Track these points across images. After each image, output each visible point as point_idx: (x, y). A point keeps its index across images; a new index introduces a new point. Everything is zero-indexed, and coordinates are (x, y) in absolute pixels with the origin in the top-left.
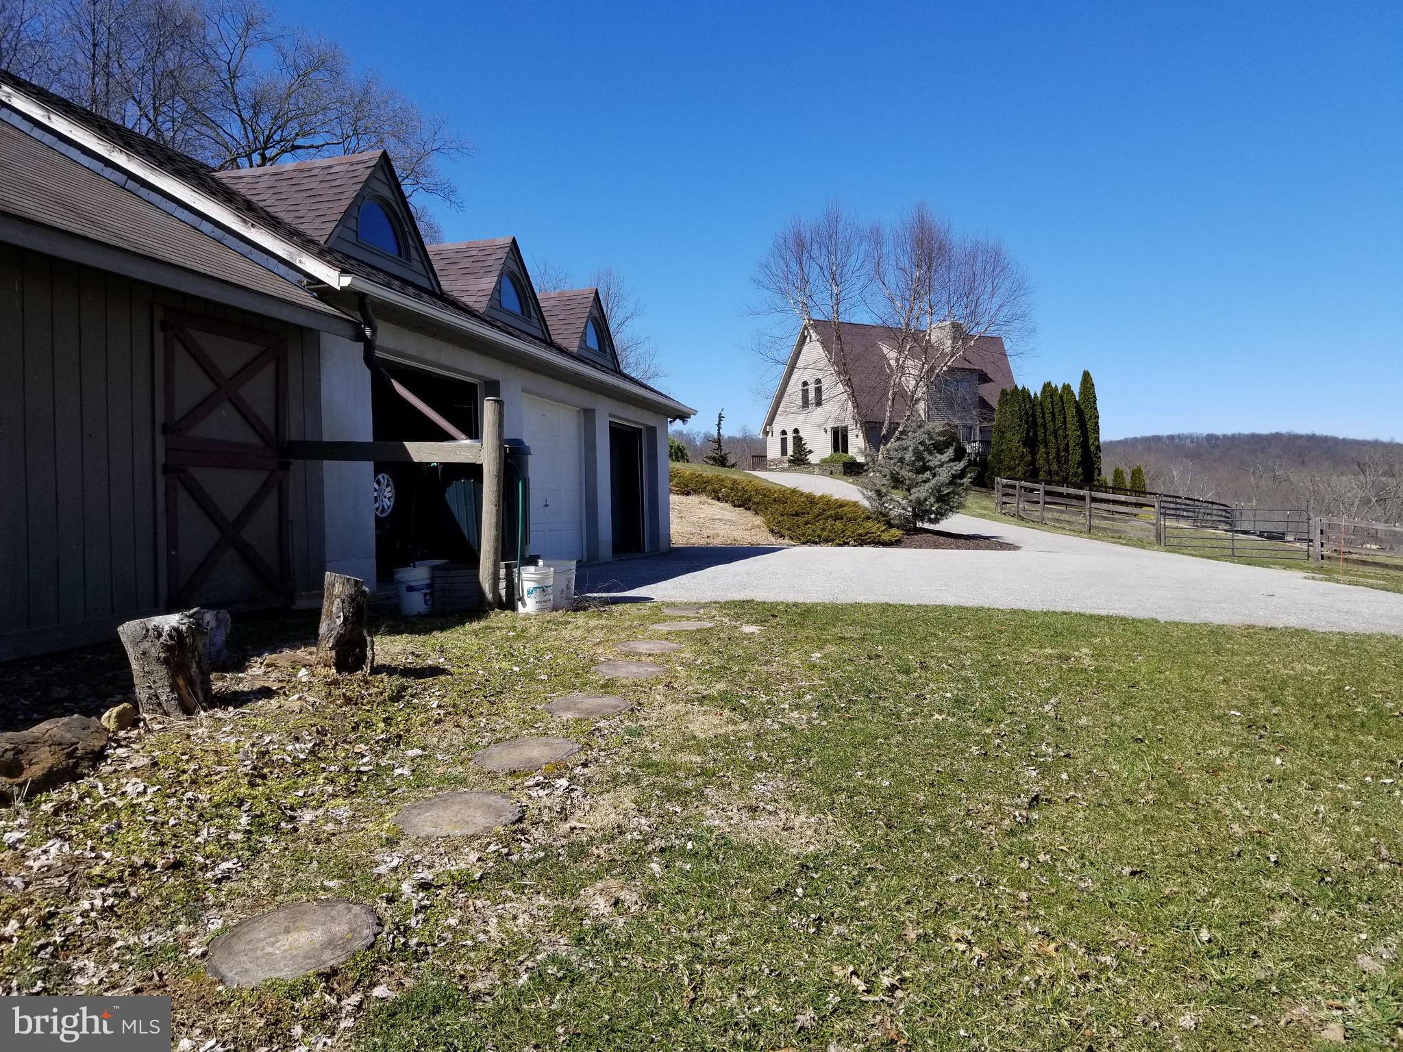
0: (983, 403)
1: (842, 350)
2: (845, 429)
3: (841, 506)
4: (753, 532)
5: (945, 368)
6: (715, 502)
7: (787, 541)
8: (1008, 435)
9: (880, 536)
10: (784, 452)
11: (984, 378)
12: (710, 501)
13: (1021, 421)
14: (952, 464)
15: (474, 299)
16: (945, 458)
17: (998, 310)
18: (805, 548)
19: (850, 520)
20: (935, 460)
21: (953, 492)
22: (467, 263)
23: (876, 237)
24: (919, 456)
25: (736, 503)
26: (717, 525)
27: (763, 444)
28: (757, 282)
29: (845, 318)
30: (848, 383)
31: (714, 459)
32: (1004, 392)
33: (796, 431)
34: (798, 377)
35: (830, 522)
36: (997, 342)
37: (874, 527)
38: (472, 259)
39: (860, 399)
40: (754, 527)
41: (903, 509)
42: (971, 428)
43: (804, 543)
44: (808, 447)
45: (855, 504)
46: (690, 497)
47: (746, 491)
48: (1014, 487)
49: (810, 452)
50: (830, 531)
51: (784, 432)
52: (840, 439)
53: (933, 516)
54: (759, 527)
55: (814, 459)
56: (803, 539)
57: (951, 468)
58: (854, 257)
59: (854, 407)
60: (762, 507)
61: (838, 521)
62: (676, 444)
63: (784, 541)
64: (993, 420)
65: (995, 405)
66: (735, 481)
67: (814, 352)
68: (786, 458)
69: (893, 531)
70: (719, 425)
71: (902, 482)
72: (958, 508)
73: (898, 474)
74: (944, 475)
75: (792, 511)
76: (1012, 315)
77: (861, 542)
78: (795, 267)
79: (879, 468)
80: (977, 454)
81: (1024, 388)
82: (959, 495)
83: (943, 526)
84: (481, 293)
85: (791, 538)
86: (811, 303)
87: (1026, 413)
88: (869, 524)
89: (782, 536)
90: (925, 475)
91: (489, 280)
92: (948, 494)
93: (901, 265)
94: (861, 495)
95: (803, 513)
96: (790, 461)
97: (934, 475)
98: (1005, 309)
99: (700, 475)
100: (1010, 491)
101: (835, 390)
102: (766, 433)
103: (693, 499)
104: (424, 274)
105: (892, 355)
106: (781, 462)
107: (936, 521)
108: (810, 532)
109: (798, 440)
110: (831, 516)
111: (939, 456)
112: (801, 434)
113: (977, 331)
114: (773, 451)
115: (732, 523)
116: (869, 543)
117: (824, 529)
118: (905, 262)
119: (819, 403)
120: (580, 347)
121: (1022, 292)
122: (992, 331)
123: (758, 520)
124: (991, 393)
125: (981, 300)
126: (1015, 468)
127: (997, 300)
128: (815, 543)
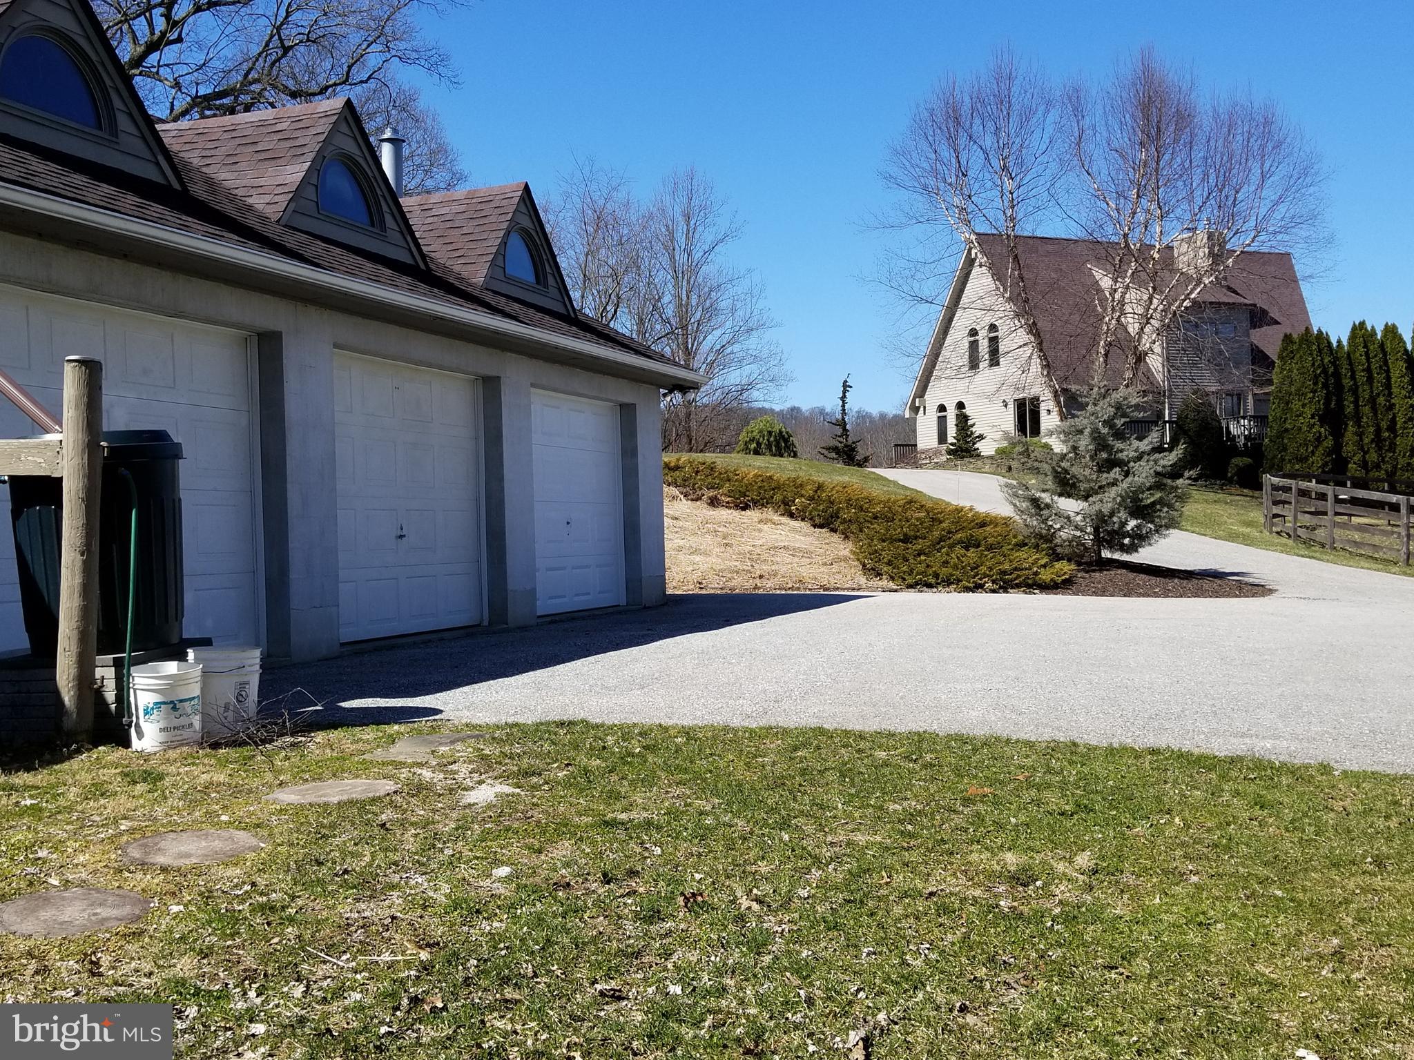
0: (1259, 358)
1: (1022, 278)
2: (1035, 401)
3: (983, 525)
4: (835, 568)
5: (1187, 303)
6: (785, 520)
7: (885, 583)
8: (1296, 405)
9: (1036, 574)
10: (942, 437)
11: (1258, 317)
12: (776, 518)
13: (1315, 384)
14: (1157, 456)
15: (268, 198)
16: (1144, 445)
17: (1272, 209)
18: (911, 596)
19: (990, 548)
20: (1130, 448)
21: (1160, 501)
22: (269, 143)
23: (1075, 102)
24: (1100, 443)
25: (817, 521)
26: (782, 557)
27: (911, 425)
28: (888, 177)
29: (1026, 229)
30: (1034, 329)
31: (835, 449)
32: (1287, 338)
33: (961, 406)
34: (962, 322)
35: (959, 550)
36: (1284, 260)
37: (1027, 558)
38: (279, 136)
39: (1050, 354)
40: (837, 560)
41: (1077, 528)
42: (1239, 396)
43: (910, 586)
44: (977, 430)
45: (1007, 521)
46: (748, 512)
47: (832, 503)
48: (1287, 489)
49: (981, 437)
50: (955, 567)
51: (942, 408)
52: (1027, 416)
53: (1127, 541)
54: (846, 559)
55: (986, 448)
56: (910, 581)
57: (1156, 462)
58: (1037, 135)
59: (1043, 367)
60: (853, 527)
61: (972, 550)
62: (776, 429)
63: (880, 583)
64: (1270, 382)
65: (1274, 358)
66: (820, 487)
67: (981, 282)
68: (944, 447)
69: (1058, 565)
70: (843, 398)
71: (1074, 486)
72: (1167, 527)
73: (1066, 472)
74: (1143, 473)
75: (897, 533)
76: (1293, 217)
77: (1005, 585)
78: (946, 153)
79: (1036, 464)
80: (1247, 438)
81: (1320, 331)
82: (1170, 506)
83: (1144, 556)
84: (280, 190)
85: (892, 579)
86: (971, 208)
87: (1325, 371)
88: (1022, 554)
89: (879, 575)
90: (1112, 475)
91: (298, 168)
92: (1153, 504)
93: (1115, 144)
94: (1011, 508)
95: (916, 538)
96: (949, 452)
97: (1127, 474)
98: (1282, 208)
99: (771, 477)
100: (1283, 496)
101: (1015, 339)
102: (915, 410)
103: (753, 515)
104: (149, 156)
105: (1106, 283)
106: (937, 453)
107: (1132, 549)
108: (922, 567)
109: (963, 421)
110: (960, 542)
111: (1136, 443)
112: (968, 411)
113: (1236, 244)
114: (926, 436)
115: (806, 553)
116: (1018, 586)
117: (946, 563)
118: (1122, 139)
119: (994, 361)
120: (490, 277)
121: (1308, 180)
122: (1265, 244)
123: (843, 548)
124: (1269, 340)
125: (1240, 196)
126: (1306, 459)
127: (1270, 194)
128: (930, 586)
